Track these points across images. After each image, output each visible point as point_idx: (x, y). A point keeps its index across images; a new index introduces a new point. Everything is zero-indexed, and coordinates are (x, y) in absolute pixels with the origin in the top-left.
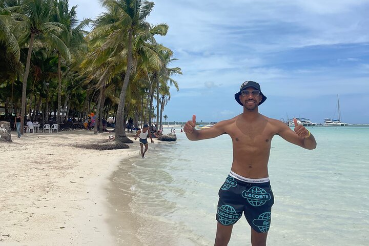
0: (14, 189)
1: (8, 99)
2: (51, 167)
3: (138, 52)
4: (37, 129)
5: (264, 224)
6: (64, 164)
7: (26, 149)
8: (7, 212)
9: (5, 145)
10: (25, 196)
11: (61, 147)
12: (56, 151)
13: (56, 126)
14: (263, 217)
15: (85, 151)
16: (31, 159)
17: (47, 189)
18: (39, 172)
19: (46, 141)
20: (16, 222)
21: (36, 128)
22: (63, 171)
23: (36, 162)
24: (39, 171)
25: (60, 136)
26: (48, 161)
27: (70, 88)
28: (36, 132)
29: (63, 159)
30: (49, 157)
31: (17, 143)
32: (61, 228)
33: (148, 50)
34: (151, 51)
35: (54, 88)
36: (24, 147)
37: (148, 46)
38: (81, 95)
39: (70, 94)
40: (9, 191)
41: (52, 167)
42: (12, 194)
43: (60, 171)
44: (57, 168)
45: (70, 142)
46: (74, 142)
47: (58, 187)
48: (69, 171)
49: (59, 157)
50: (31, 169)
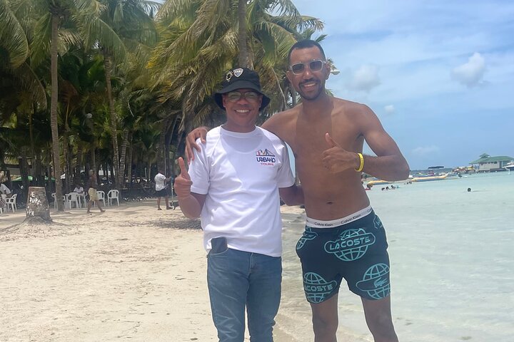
0: (90, 291)
1: (24, 149)
2: (133, 259)
3: (256, 35)
4: (82, 202)
5: (376, 285)
6: (153, 253)
7: (79, 233)
8: (97, 322)
9: (43, 227)
10: (113, 300)
11: (136, 228)
12: (130, 233)
13: (114, 194)
14: (371, 274)
15: (178, 232)
16: (95, 249)
17: (144, 290)
18: (116, 267)
19: (107, 219)
20: (119, 333)
21: (82, 198)
22: (155, 263)
23: (104, 253)
24: (116, 264)
25: (125, 210)
26: (124, 249)
27: (128, 120)
28: (83, 207)
29: (148, 246)
30: (122, 244)
31: (61, 224)
32: (192, 339)
33: (275, 29)
34: (282, 30)
35: (99, 122)
36: (74, 230)
37: (276, 20)
38: (149, 133)
39: (130, 132)
40: (83, 293)
41: (136, 259)
42: (90, 299)
43: (150, 264)
44: (144, 259)
45: (149, 219)
46: (154, 219)
47: (160, 286)
48: (165, 263)
49: (138, 244)
50: (101, 262)
